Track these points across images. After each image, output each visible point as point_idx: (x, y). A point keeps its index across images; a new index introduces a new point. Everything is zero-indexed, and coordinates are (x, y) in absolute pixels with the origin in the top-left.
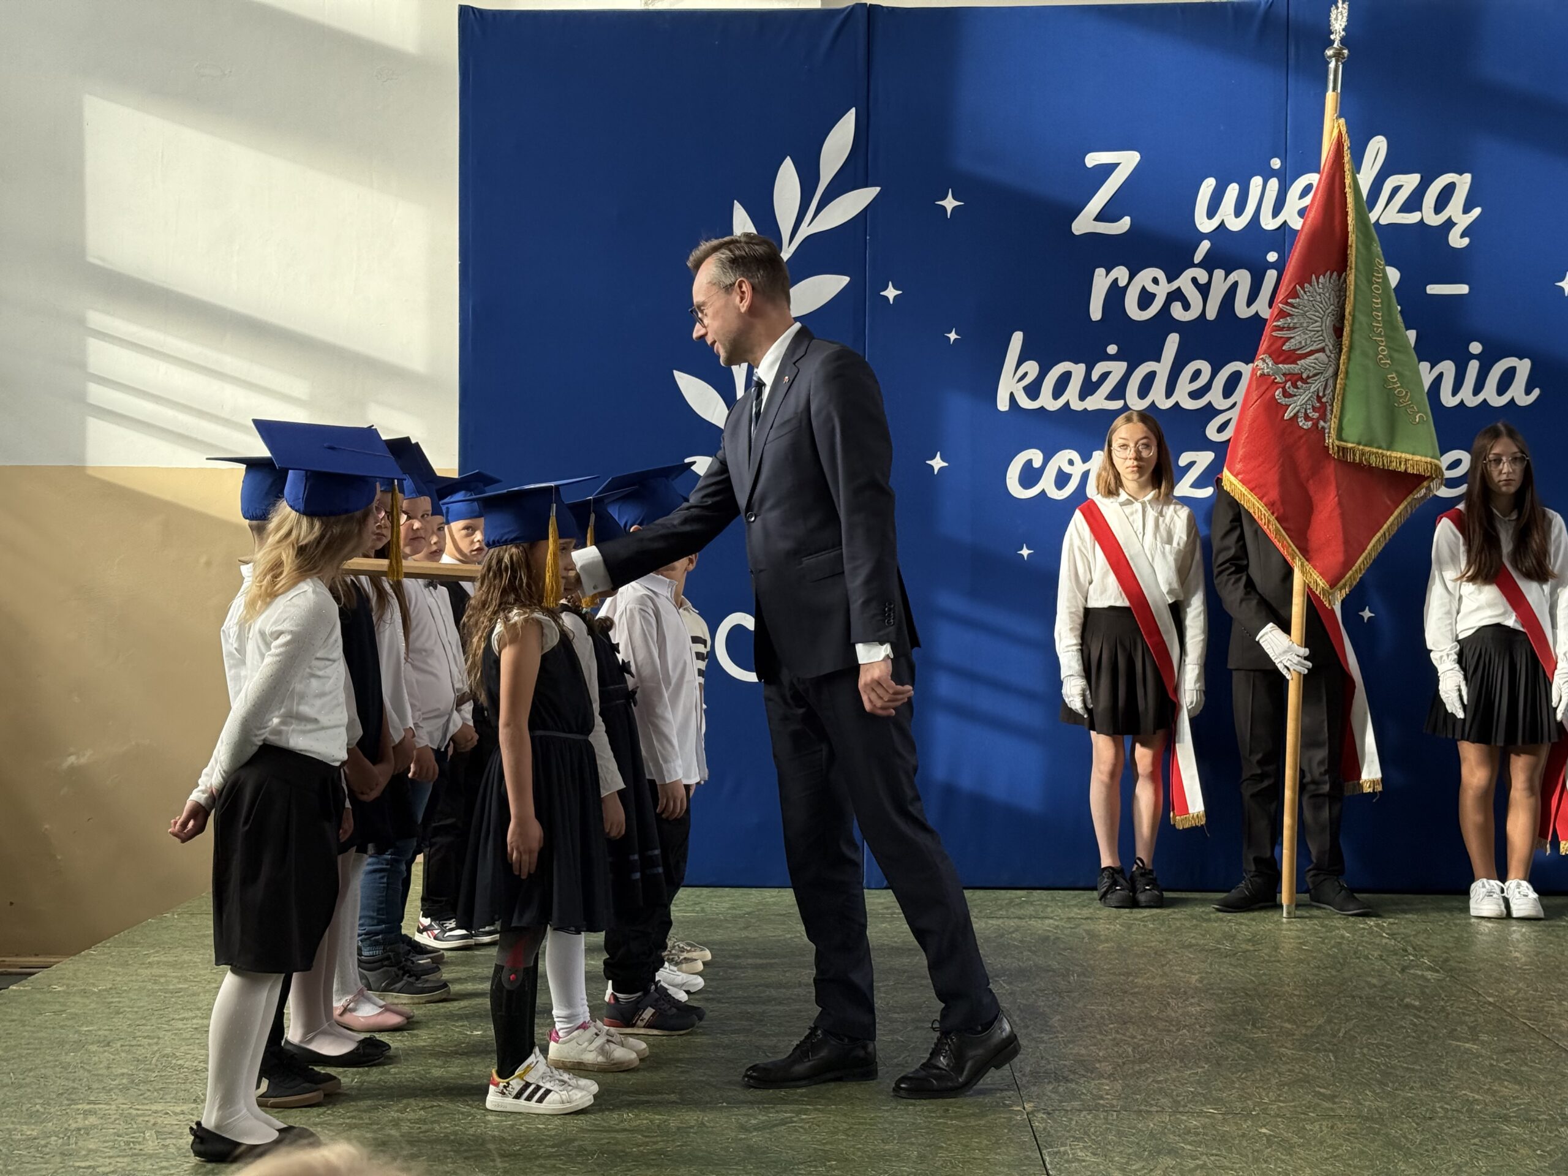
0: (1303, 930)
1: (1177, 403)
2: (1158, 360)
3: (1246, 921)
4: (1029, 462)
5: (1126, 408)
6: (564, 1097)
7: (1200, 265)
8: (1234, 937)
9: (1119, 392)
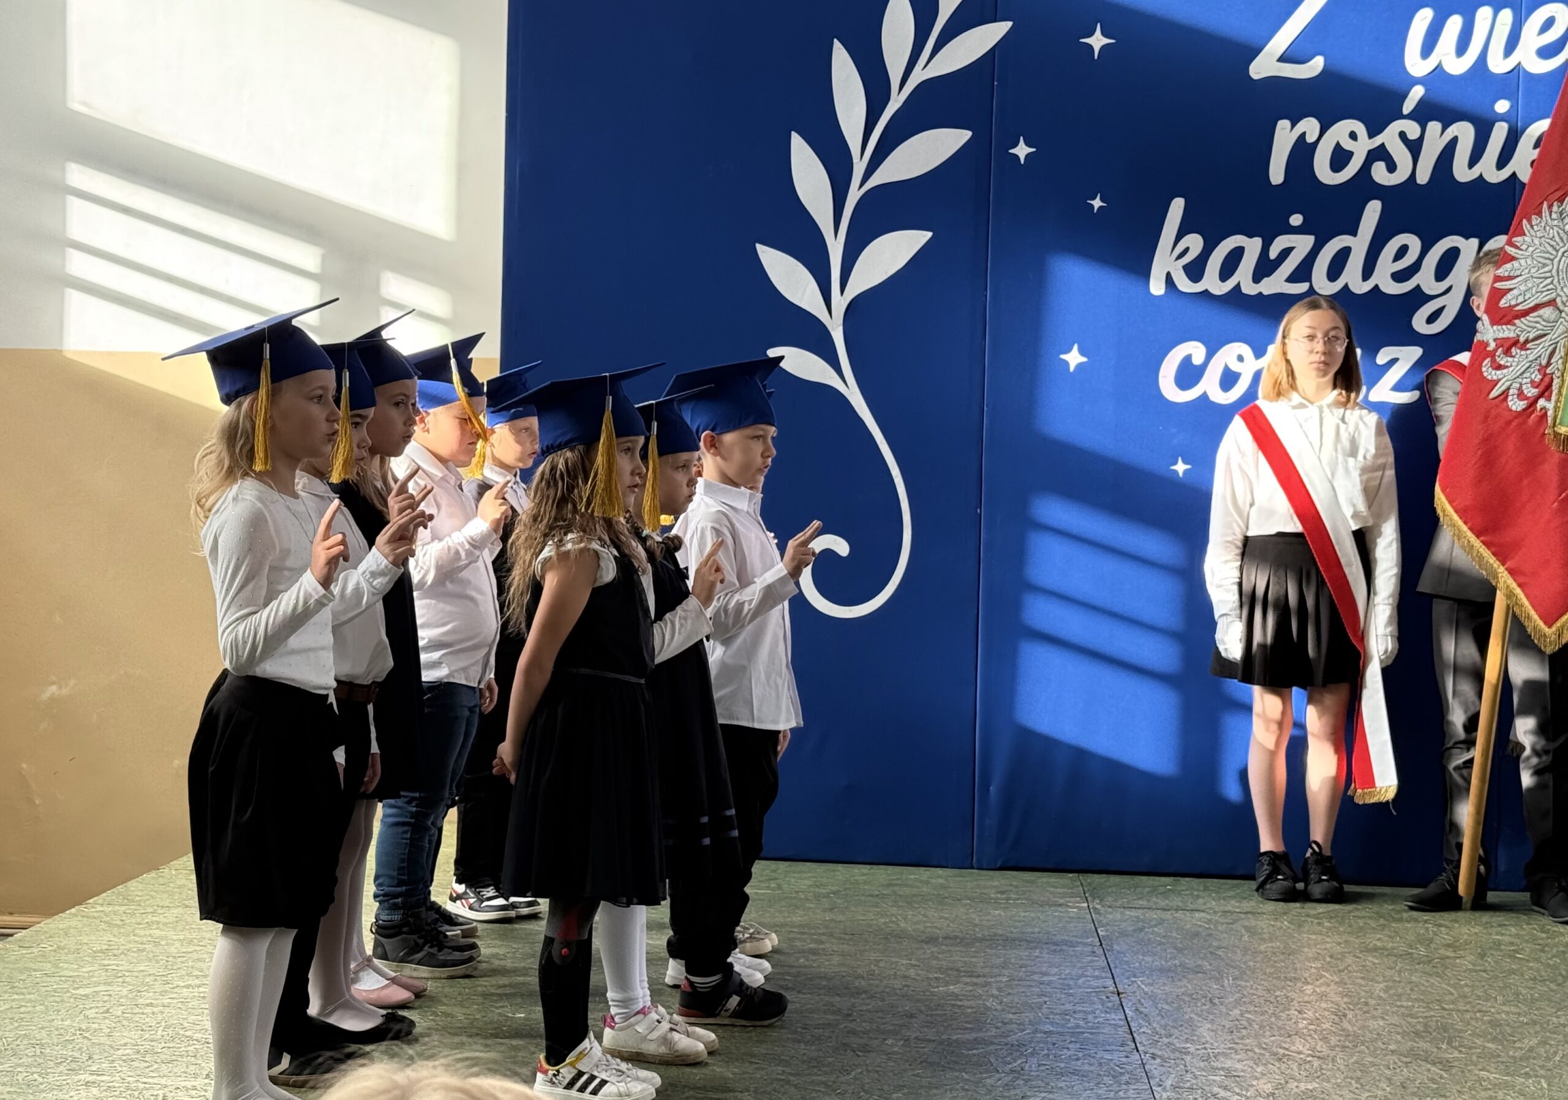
0: (1517, 936)
1: (1376, 286)
2: (1354, 233)
3: (1447, 923)
4: (1187, 359)
5: (1311, 291)
6: (622, 1089)
7: (1411, 116)
8: (1431, 941)
9: (1303, 273)
